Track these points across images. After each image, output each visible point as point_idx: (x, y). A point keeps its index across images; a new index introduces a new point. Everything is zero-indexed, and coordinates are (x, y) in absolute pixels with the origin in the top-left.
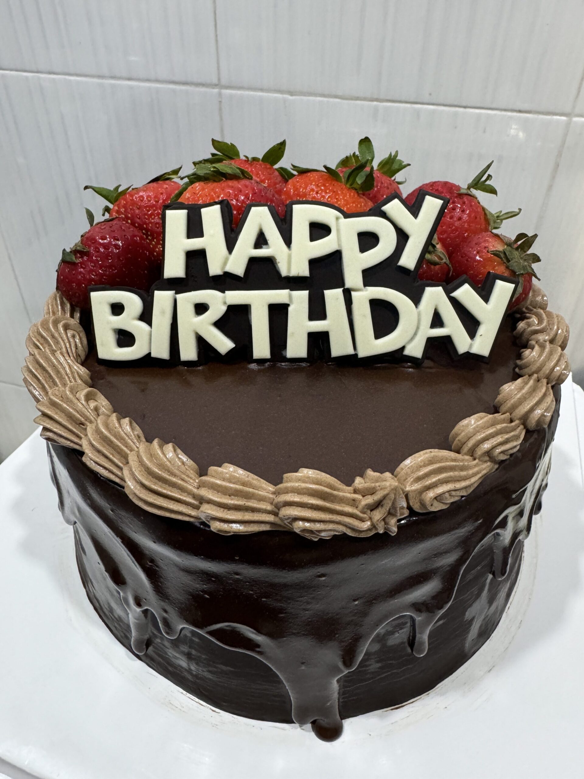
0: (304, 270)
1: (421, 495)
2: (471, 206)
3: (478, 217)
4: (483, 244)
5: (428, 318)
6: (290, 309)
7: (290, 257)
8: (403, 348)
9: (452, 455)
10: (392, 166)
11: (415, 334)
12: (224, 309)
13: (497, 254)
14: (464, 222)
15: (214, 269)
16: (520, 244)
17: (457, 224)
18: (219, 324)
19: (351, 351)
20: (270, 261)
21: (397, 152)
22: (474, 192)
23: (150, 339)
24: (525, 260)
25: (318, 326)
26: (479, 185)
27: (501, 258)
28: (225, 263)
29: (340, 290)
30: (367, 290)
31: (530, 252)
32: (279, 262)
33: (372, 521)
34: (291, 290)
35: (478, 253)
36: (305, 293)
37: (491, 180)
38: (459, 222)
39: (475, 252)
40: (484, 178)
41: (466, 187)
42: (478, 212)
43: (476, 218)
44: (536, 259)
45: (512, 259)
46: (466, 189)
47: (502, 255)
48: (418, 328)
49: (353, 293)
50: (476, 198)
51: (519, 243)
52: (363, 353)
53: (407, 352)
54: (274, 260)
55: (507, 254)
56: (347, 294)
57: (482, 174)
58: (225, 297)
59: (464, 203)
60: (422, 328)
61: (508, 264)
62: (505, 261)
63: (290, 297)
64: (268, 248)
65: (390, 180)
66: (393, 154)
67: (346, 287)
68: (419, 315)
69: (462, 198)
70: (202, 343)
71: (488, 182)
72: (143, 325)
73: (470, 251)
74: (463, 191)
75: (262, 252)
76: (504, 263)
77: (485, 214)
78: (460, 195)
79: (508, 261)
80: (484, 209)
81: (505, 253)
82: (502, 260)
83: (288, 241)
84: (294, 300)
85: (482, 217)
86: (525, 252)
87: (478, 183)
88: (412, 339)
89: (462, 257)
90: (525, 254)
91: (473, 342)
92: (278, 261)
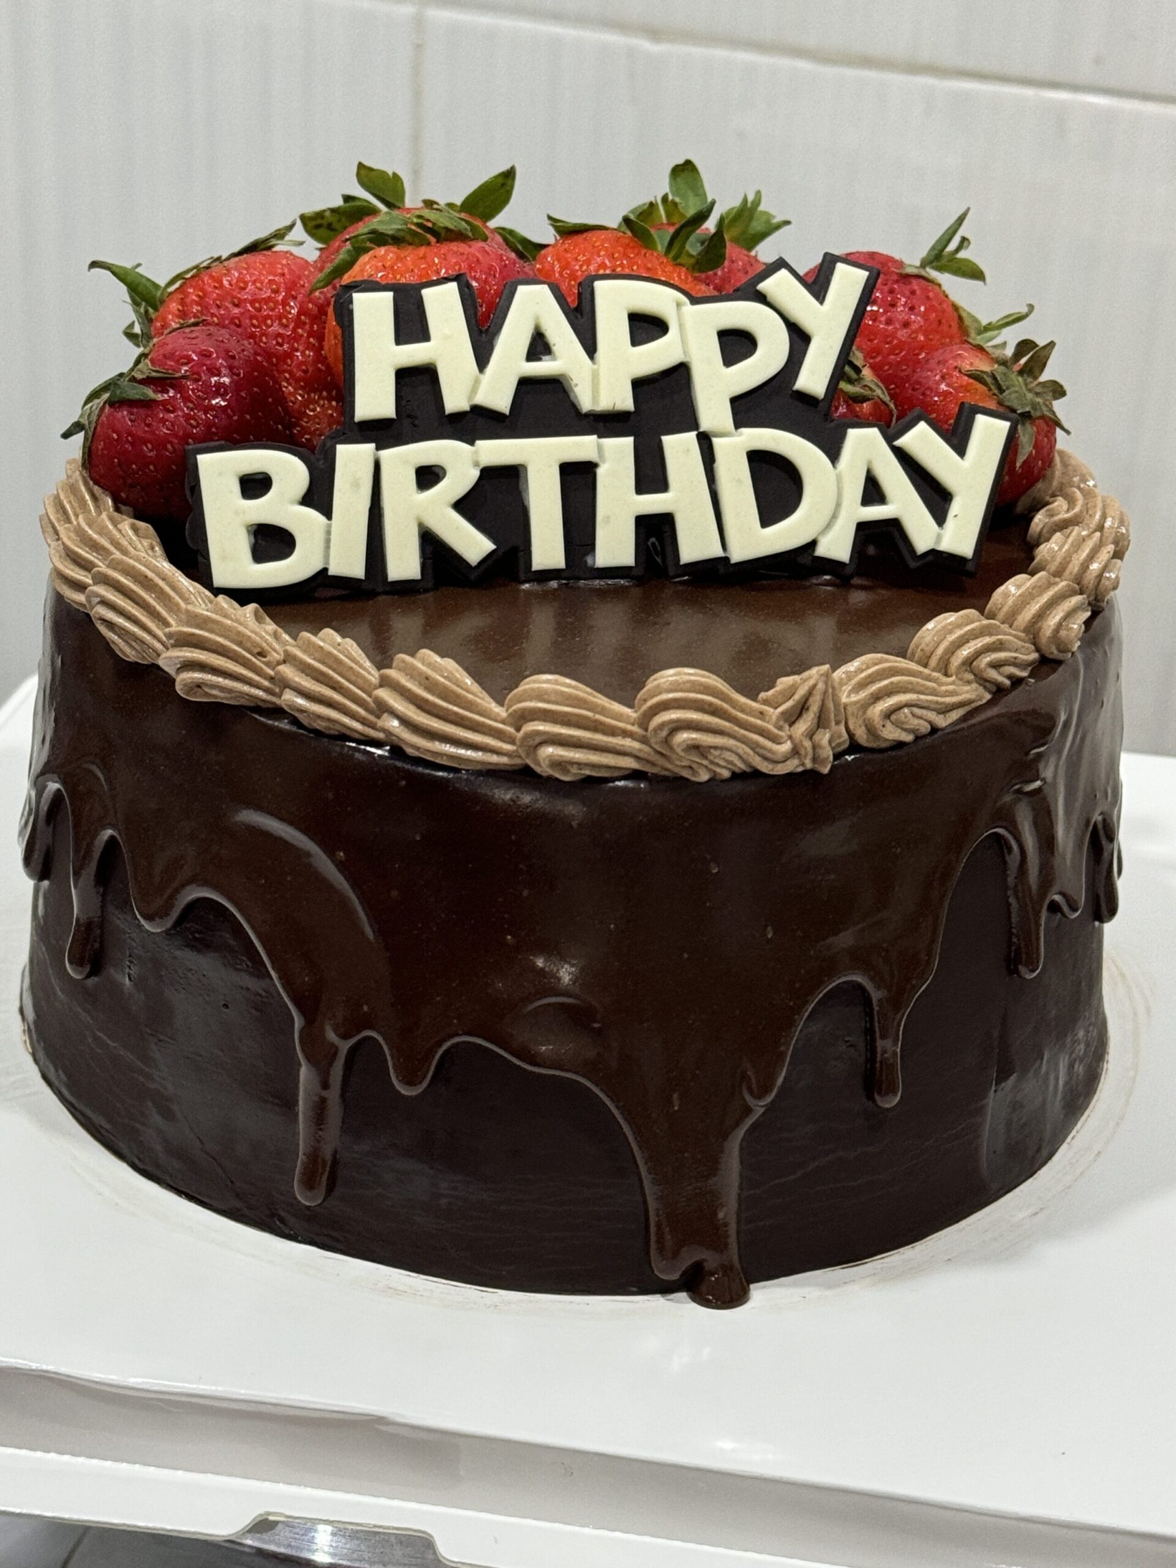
0: (625, 401)
1: (864, 713)
2: (928, 298)
3: (944, 321)
4: (950, 362)
5: (855, 488)
6: (601, 472)
7: (595, 377)
8: (813, 544)
9: (913, 666)
10: (747, 226)
11: (834, 516)
12: (475, 474)
13: (979, 375)
14: (916, 332)
15: (455, 400)
16: (1026, 363)
17: (903, 334)
18: (463, 506)
19: (717, 551)
20: (556, 386)
21: (758, 193)
22: (933, 274)
23: (328, 542)
24: (1037, 394)
25: (653, 503)
26: (944, 261)
27: (985, 383)
28: (474, 390)
29: (693, 434)
30: (741, 435)
31: (1044, 377)
32: (576, 385)
33: (792, 742)
34: (600, 437)
35: (943, 377)
36: (628, 441)
37: (967, 247)
38: (905, 331)
39: (938, 377)
40: (952, 246)
41: (918, 264)
42: (943, 312)
43: (940, 322)
44: (1058, 391)
45: (1008, 388)
46: (917, 267)
47: (989, 380)
48: (838, 505)
49: (715, 441)
50: (939, 285)
51: (1023, 361)
52: (739, 553)
53: (821, 551)
54: (564, 382)
55: (999, 378)
56: (705, 442)
57: (947, 237)
58: (476, 452)
59: (913, 292)
60: (845, 504)
61: (1001, 397)
62: (996, 391)
63: (600, 448)
64: (554, 359)
65: (747, 256)
66: (751, 198)
67: (701, 430)
68: (839, 480)
69: (910, 283)
70: (430, 543)
71: (962, 255)
72: (313, 515)
73: (928, 377)
74: (909, 270)
75: (542, 368)
76: (994, 394)
77: (960, 318)
78: (906, 278)
79: (1001, 390)
80: (956, 308)
81: (995, 378)
82: (990, 390)
83: (590, 348)
84: (607, 454)
85: (955, 324)
86: (1036, 378)
87: (939, 258)
88: (828, 526)
89: (914, 389)
90: (1036, 383)
91: (942, 532)
92: (573, 383)
